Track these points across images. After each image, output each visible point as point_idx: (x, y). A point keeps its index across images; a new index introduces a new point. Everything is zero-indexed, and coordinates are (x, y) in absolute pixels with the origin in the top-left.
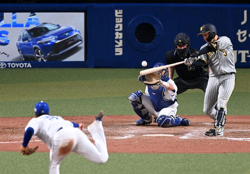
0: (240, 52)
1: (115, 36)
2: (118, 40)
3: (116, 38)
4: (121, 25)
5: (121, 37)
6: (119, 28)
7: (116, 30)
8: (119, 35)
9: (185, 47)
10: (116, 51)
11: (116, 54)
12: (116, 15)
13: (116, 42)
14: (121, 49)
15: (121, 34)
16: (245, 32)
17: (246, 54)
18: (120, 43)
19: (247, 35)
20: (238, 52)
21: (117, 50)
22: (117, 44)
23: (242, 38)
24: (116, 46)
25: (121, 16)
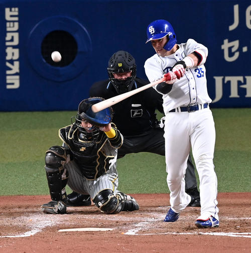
0: (227, 79)
1: (6, 54)
2: (12, 62)
3: (9, 57)
4: (16, 36)
5: (16, 56)
6: (12, 40)
7: (8, 44)
8: (12, 53)
9: (129, 75)
10: (8, 81)
11: (9, 87)
12: (8, 18)
13: (8, 64)
14: (18, 77)
15: (16, 51)
16: (236, 44)
17: (239, 83)
18: (16, 68)
19: (240, 49)
20: (223, 80)
21: (9, 79)
22: (10, 69)
23: (231, 54)
24: (8, 72)
25: (16, 19)
